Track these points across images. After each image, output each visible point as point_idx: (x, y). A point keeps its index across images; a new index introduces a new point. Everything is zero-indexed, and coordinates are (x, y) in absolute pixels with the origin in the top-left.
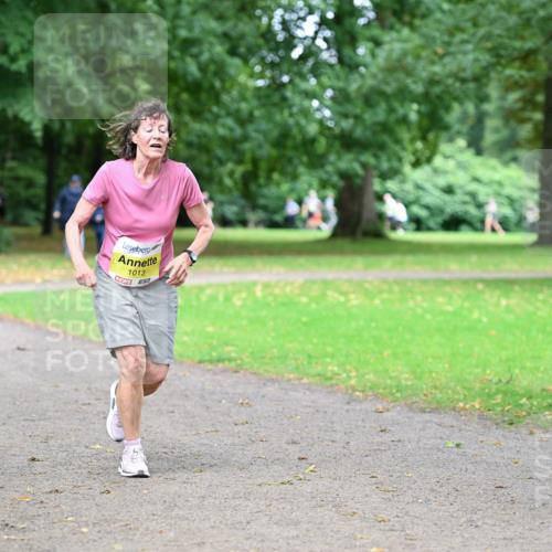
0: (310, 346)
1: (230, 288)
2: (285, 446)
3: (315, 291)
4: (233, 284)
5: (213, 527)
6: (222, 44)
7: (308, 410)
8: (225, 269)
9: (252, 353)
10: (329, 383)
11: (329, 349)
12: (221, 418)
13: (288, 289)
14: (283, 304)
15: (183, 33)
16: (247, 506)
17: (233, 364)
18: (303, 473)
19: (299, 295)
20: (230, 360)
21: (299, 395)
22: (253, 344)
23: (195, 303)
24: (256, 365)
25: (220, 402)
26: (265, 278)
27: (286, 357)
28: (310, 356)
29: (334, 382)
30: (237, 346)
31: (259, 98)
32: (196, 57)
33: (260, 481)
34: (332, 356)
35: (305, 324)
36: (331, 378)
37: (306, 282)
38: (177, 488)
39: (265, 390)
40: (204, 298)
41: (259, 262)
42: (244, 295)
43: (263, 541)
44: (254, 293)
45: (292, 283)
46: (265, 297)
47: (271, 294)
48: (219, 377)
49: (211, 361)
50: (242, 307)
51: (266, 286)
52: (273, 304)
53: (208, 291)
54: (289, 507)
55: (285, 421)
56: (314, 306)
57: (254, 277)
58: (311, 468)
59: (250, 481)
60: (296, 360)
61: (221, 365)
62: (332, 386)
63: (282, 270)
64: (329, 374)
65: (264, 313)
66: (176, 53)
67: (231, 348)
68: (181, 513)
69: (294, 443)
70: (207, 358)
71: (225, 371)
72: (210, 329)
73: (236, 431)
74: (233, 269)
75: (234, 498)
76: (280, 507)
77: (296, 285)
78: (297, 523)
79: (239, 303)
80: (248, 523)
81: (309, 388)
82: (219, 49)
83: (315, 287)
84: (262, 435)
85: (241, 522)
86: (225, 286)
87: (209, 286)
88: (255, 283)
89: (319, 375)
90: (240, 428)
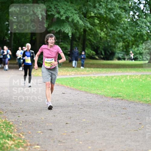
0: (142, 93)
1: (120, 77)
2: (135, 120)
3: (144, 78)
4: (121, 76)
5: (116, 142)
6: (119, 9)
7: (142, 110)
8: (119, 72)
9: (126, 95)
10: (147, 103)
11: (148, 94)
12: (118, 112)
13: (136, 77)
14: (135, 81)
15: (109, 6)
16: (125, 137)
17: (121, 98)
18: (141, 128)
19: (140, 79)
20: (120, 97)
21: (139, 106)
22: (127, 92)
23: (111, 81)
24: (127, 98)
25: (118, 108)
26: (130, 74)
27: (136, 96)
28: (142, 96)
29: (149, 103)
30: (122, 93)
31: (129, 24)
32: (113, 13)
33: (128, 130)
34: (149, 96)
35: (141, 87)
36: (148, 102)
37: (141, 75)
38: (106, 132)
39: (130, 105)
40: (113, 80)
41: (128, 70)
42: (124, 79)
43: (129, 146)
44: (127, 78)
45: (138, 76)
46: (130, 79)
47: (132, 78)
48: (117, 101)
49: (115, 97)
50: (124, 82)
51: (130, 76)
52: (132, 81)
53: (114, 78)
54: (137, 137)
55: (136, 114)
56: (143, 82)
57: (127, 74)
58: (143, 126)
59: (126, 130)
60: (139, 97)
61: (118, 98)
62: (148, 104)
63: (135, 72)
64: (148, 101)
65: (130, 84)
66: (107, 12)
67: (120, 93)
68: (107, 138)
69: (138, 119)
70: (114, 96)
71: (119, 99)
72: (115, 88)
73: (122, 116)
74: (121, 72)
75: (121, 134)
76: (134, 137)
77: (139, 76)
78: (139, 141)
79: (123, 81)
80: (125, 141)
81: (142, 104)
82: (119, 11)
83: (144, 77)
84: (129, 117)
85: (123, 141)
86: (119, 76)
87: (115, 76)
88: (127, 76)
89: (145, 101)
90: (123, 115)
